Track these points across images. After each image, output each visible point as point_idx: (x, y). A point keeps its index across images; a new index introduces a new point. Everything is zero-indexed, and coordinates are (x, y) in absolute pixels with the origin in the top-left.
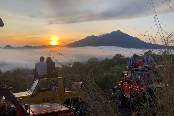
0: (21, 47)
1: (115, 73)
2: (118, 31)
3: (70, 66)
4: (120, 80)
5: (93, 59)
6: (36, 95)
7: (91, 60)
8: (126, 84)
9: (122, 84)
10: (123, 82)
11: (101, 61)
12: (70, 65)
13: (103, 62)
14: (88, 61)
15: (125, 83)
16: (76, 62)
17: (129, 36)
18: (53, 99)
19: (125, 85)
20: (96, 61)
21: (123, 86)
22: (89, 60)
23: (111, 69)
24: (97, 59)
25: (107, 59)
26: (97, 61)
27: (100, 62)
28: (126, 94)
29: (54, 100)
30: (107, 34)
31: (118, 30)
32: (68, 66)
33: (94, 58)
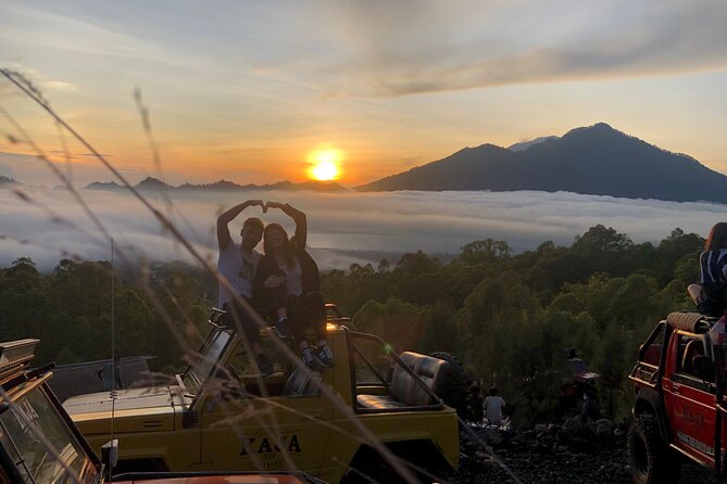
0: (199, 186)
1: (583, 309)
2: (602, 129)
3: (386, 269)
4: (643, 356)
5: (484, 243)
6: (210, 412)
7: (474, 250)
8: (684, 381)
9: (660, 381)
10: (662, 372)
11: (522, 252)
12: (384, 263)
13: (529, 259)
14: (462, 252)
15: (677, 379)
16: (411, 255)
17: (654, 148)
18: (295, 438)
19: (681, 390)
20: (498, 253)
21: (662, 392)
22: (468, 248)
23: (566, 292)
24: (503, 246)
25: (546, 246)
26: (504, 252)
27: (516, 257)
28: (684, 437)
29: (297, 445)
30: (551, 140)
31: (601, 125)
32: (377, 271)
33: (490, 241)
